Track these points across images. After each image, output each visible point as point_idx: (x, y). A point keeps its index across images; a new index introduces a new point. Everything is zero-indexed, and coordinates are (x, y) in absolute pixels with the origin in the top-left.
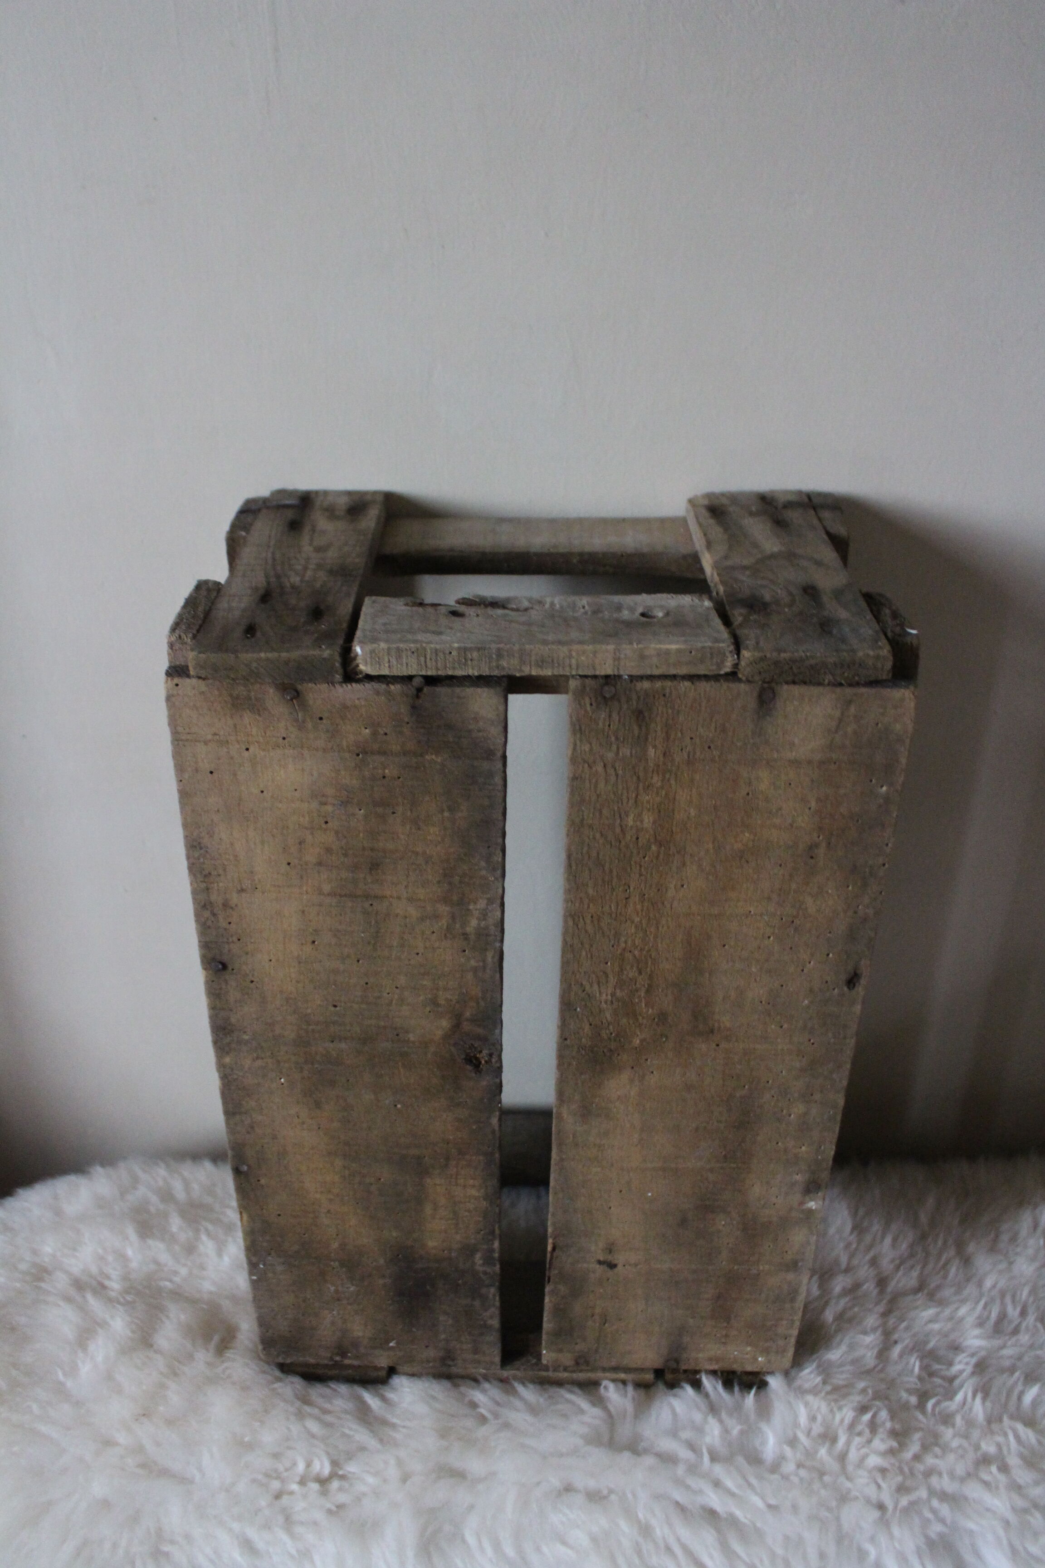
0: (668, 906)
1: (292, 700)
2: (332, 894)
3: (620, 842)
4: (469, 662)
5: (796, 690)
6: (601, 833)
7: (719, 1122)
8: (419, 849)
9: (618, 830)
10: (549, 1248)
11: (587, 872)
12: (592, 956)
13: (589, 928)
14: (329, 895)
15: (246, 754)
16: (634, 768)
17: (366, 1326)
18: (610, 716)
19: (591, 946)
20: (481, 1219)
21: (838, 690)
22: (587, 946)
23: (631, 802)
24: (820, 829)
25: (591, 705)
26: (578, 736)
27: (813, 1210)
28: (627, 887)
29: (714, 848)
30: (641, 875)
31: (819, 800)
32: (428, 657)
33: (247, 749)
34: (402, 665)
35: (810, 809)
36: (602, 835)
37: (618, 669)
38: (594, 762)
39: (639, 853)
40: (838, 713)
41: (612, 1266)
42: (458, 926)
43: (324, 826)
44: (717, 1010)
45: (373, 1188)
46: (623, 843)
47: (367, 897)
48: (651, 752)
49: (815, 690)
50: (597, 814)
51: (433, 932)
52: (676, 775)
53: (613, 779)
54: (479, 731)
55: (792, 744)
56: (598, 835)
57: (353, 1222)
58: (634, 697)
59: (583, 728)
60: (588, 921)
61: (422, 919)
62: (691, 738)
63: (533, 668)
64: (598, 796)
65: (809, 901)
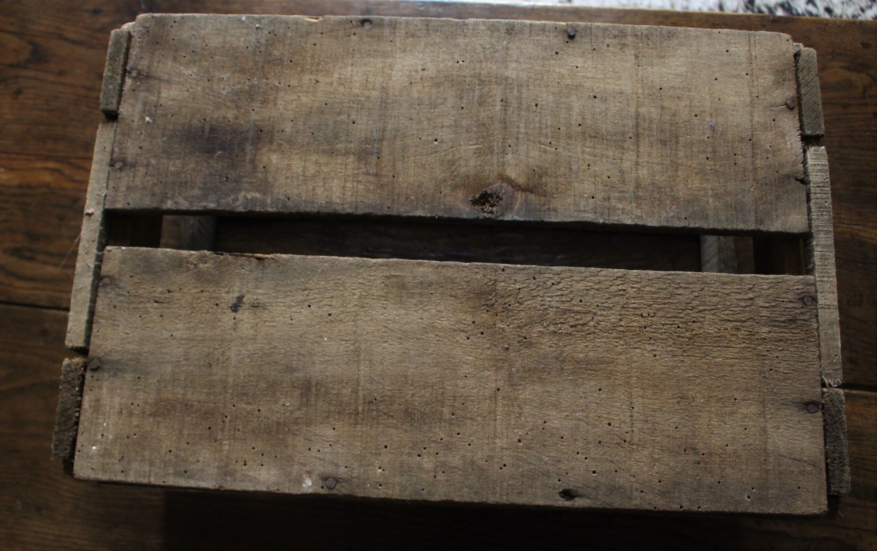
0: (636, 346)
1: (786, 104)
2: (638, 114)
3: (691, 310)
4: (820, 213)
5: (820, 429)
6: (698, 296)
7: (413, 395)
8: (680, 173)
9: (701, 308)
10: (259, 255)
11: (664, 287)
12: (587, 290)
13: (614, 288)
14: (637, 112)
15: (744, 73)
16: (752, 318)
17: (173, 100)
18: (790, 302)
19: (597, 290)
20: (304, 198)
21: (823, 457)
22: (597, 287)
23: (725, 317)
24: (711, 454)
25: (798, 289)
26: (774, 281)
27: (302, 485)
28: (652, 315)
29: (690, 377)
30: (663, 325)
31: (735, 451)
32: (823, 188)
33: (747, 74)
34: (817, 172)
35: (727, 445)
36: (696, 297)
37: (821, 308)
38: (754, 292)
39: (682, 323)
40: (806, 459)
41: (235, 308)
42: (616, 194)
43: (693, 114)
44: (536, 387)
45: (343, 117)
46: (690, 312)
47: (637, 135)
48: (766, 329)
49: (821, 441)
50: (713, 294)
51: (609, 177)
52: (749, 347)
53: (743, 304)
54: (777, 216)
55: (778, 428)
56: (696, 294)
57: (304, 99)
58: (806, 317)
59: (780, 284)
60: (620, 287)
61: (621, 171)
62: (777, 357)
63: (820, 253)
64: (728, 294)
65: (646, 452)
